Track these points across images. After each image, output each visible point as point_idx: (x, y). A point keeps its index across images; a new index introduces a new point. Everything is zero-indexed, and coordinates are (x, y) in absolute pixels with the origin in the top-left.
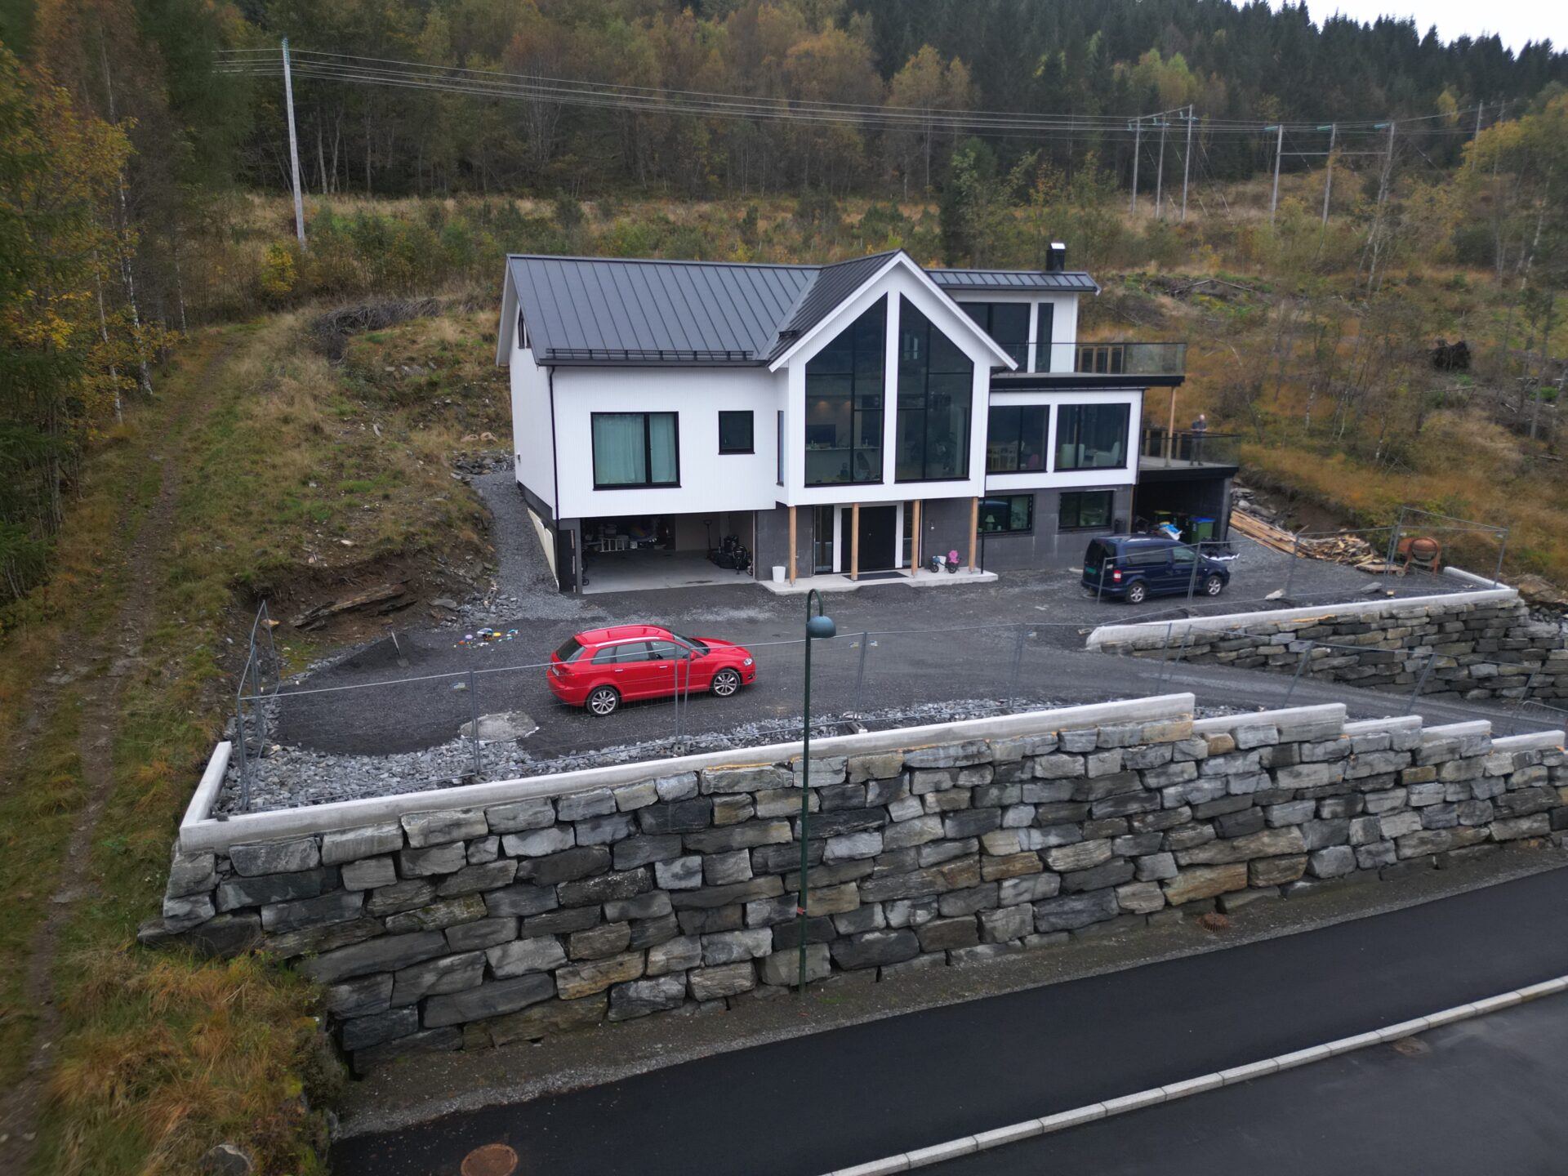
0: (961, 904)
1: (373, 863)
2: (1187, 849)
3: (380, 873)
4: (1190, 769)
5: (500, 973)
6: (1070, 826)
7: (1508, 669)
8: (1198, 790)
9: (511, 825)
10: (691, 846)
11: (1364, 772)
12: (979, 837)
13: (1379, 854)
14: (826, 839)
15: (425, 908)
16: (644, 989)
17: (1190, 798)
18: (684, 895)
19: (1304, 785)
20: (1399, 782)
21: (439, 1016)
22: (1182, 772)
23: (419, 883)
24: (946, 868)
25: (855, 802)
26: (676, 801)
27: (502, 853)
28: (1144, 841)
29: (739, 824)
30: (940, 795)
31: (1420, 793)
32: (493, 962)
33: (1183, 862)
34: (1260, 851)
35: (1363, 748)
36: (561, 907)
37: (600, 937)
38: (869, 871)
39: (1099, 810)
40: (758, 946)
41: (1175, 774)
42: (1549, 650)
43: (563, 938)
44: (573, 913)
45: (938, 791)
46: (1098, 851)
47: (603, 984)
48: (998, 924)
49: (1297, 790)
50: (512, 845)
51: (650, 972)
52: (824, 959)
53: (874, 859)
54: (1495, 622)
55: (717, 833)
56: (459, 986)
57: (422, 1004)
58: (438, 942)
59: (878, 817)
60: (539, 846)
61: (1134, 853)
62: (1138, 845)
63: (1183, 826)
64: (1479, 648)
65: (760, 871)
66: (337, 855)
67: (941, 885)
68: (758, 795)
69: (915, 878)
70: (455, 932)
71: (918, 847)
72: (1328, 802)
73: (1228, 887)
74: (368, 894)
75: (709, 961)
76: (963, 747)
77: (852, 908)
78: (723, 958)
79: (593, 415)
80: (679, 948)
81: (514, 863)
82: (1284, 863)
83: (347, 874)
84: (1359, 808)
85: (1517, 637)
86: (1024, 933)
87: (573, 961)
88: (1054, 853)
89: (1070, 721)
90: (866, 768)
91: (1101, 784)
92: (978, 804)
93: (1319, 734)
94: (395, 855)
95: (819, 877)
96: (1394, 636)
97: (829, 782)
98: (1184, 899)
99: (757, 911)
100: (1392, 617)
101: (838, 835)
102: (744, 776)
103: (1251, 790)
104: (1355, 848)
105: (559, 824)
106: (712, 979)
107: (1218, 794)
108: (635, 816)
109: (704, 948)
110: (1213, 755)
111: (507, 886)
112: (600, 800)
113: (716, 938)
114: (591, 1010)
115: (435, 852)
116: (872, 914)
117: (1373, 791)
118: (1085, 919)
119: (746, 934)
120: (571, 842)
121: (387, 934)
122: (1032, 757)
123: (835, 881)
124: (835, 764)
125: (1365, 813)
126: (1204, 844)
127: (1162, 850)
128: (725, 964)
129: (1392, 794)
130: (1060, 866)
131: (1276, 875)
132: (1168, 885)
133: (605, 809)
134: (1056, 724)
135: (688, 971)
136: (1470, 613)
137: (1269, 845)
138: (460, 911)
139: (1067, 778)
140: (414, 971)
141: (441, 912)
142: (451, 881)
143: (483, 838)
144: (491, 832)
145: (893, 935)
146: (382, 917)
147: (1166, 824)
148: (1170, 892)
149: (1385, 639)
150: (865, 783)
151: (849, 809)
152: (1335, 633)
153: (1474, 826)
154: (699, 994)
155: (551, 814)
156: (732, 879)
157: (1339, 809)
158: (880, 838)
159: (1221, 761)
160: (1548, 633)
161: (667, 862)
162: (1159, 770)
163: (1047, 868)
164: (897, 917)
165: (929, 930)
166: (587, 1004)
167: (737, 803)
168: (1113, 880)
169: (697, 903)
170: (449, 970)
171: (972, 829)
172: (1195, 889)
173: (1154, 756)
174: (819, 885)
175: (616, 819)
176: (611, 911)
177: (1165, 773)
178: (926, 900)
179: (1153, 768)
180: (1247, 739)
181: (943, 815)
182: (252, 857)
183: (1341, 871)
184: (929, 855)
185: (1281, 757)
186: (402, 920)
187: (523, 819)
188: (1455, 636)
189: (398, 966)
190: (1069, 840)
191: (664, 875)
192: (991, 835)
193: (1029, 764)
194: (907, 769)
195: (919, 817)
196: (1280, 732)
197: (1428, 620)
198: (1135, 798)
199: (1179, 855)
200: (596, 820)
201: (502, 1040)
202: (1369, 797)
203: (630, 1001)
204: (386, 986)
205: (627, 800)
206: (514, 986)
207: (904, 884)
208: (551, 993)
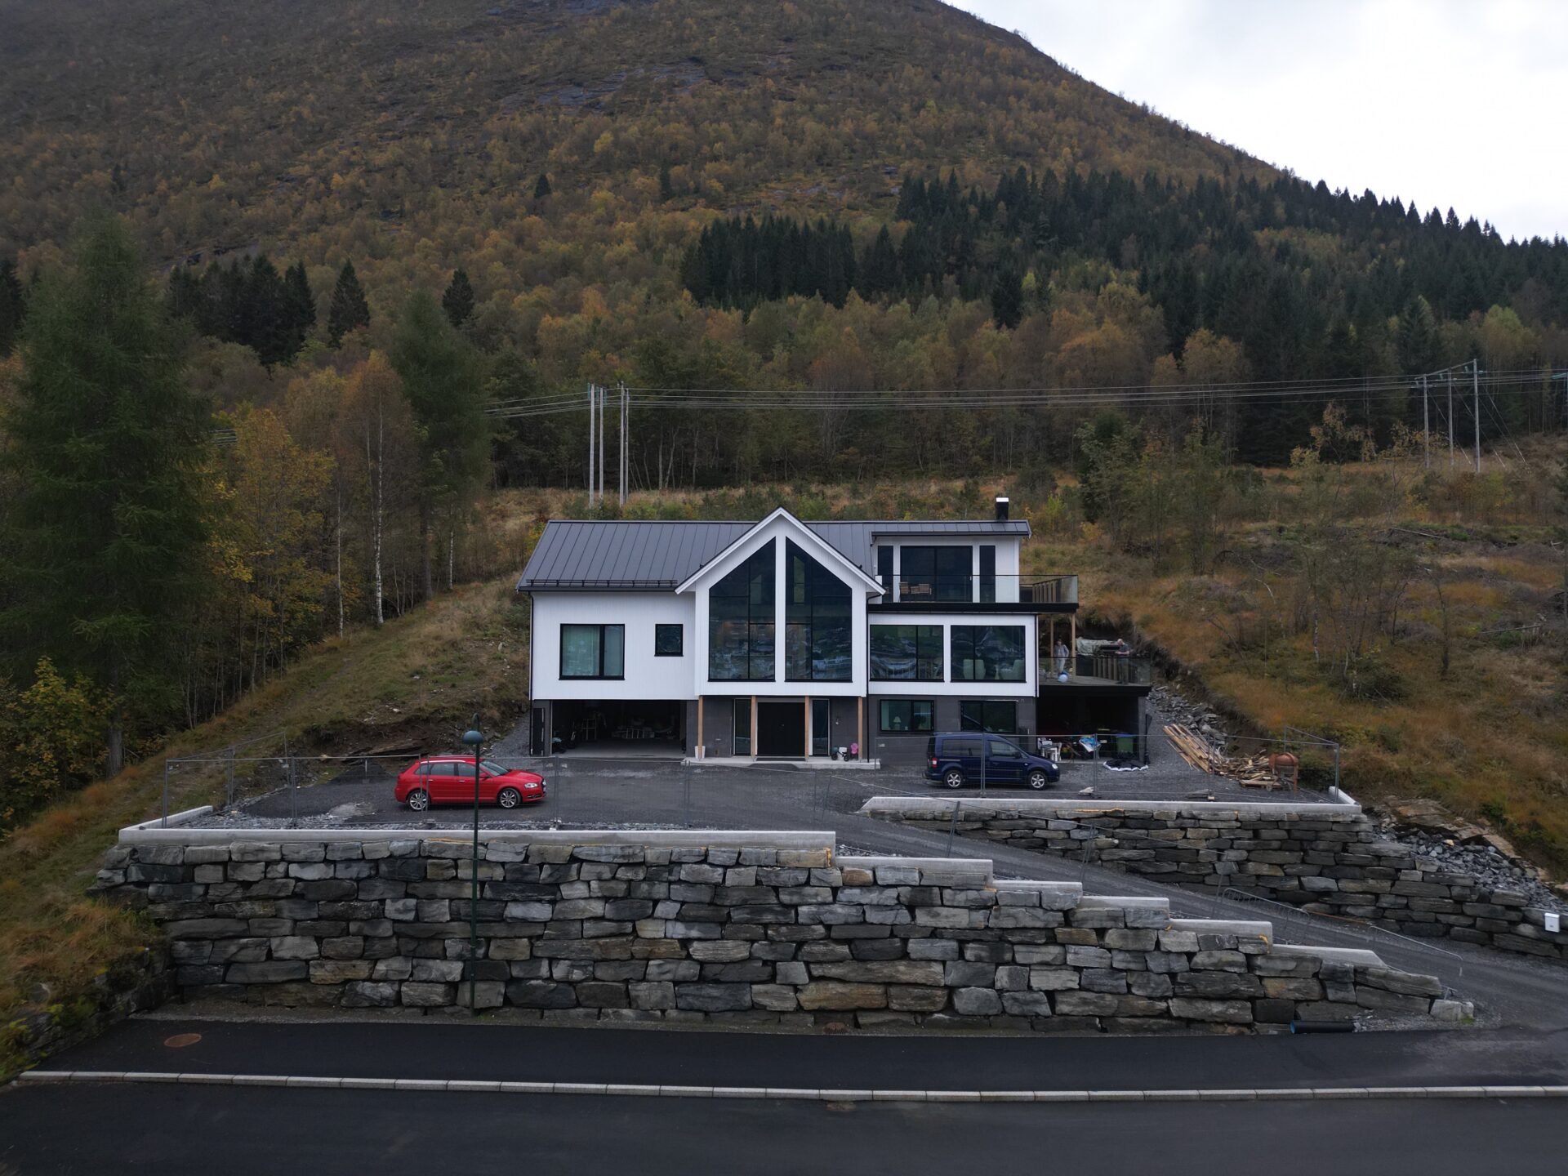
0: (611, 971)
1: (211, 867)
2: (820, 963)
3: (212, 874)
4: (826, 894)
5: (275, 955)
6: (713, 925)
7: (1348, 885)
8: (831, 912)
9: (296, 857)
10: (410, 891)
11: (1009, 923)
12: (633, 921)
13: (1027, 1003)
14: (507, 902)
15: (238, 902)
16: (367, 988)
17: (822, 918)
18: (402, 925)
19: (940, 925)
20: (1052, 940)
21: (236, 976)
22: (817, 895)
23: (235, 885)
24: (602, 941)
25: (530, 878)
26: (402, 857)
27: (287, 876)
28: (780, 948)
29: (446, 880)
30: (603, 884)
31: (1075, 953)
32: (273, 948)
33: (815, 973)
34: (892, 976)
35: (1008, 901)
36: (320, 918)
37: (342, 945)
38: (540, 932)
39: (736, 915)
40: (450, 973)
41: (809, 895)
42: (1399, 870)
43: (319, 940)
44: (326, 923)
45: (600, 880)
46: (736, 950)
47: (340, 978)
48: (641, 994)
49: (936, 928)
50: (294, 870)
51: (374, 976)
52: (499, 993)
53: (545, 923)
54: (1329, 835)
55: (428, 884)
56: (251, 959)
57: (228, 964)
58: (242, 926)
59: (551, 891)
60: (310, 873)
61: (770, 957)
62: (774, 951)
63: (815, 941)
64: (1308, 859)
65: (455, 917)
66: (192, 859)
67: (597, 953)
68: (459, 862)
69: (576, 944)
70: (254, 922)
71: (582, 921)
72: (971, 945)
73: (860, 1003)
74: (207, 886)
75: (416, 977)
76: (622, 848)
77: (523, 958)
78: (424, 976)
79: (562, 626)
80: (396, 964)
81: (293, 882)
82: (916, 991)
83: (197, 872)
84: (1008, 956)
85: (1358, 853)
86: (665, 1007)
87: (323, 957)
88: (696, 944)
89: (718, 840)
90: (541, 853)
91: (736, 893)
92: (633, 895)
93: (960, 882)
94: (224, 864)
95: (499, 930)
96: (1195, 836)
97: (511, 860)
98: (815, 1006)
99: (453, 947)
100: (1193, 817)
101: (515, 900)
102: (450, 847)
103: (889, 922)
104: (1000, 991)
105: (326, 861)
106: (415, 991)
107: (854, 919)
108: (376, 863)
109: (413, 967)
110: (848, 885)
111: (287, 897)
112: (351, 848)
113: (422, 961)
114: (329, 994)
115: (246, 866)
116: (540, 966)
117: (1021, 943)
118: (720, 1005)
119: (444, 963)
120: (331, 874)
121: (215, 916)
122: (680, 864)
123: (511, 934)
124: (519, 847)
125: (1013, 962)
126: (839, 961)
127: (795, 958)
128: (425, 981)
129: (1044, 949)
130: (698, 956)
131: (908, 1001)
132: (801, 991)
133: (356, 855)
134: (705, 841)
135: (401, 982)
136: (1292, 822)
137: (902, 973)
138: (258, 908)
139: (706, 884)
140: (224, 943)
141: (247, 907)
142: (254, 887)
143: (277, 862)
144: (283, 859)
145: (553, 985)
146: (213, 903)
147: (799, 937)
148: (802, 997)
149: (1185, 837)
150: (541, 865)
151: (526, 883)
152: (1123, 826)
153: (1150, 998)
154: (405, 1000)
155: (322, 854)
156: (435, 919)
157: (984, 954)
158: (550, 909)
159: (857, 891)
160: (1395, 851)
161: (394, 900)
162: (794, 890)
163: (689, 957)
164: (559, 972)
165: (584, 987)
166: (327, 989)
167: (441, 865)
168: (749, 977)
169: (411, 933)
170: (244, 947)
171: (626, 914)
172: (827, 999)
173: (785, 876)
174: (499, 935)
175: (362, 864)
176: (353, 927)
177: (799, 893)
178: (583, 963)
179: (786, 887)
180: (885, 877)
181: (606, 899)
182: (148, 851)
183: (984, 1011)
184: (590, 929)
185: (920, 897)
186: (224, 908)
187: (303, 854)
188: (1275, 844)
189: (215, 936)
190: (708, 936)
191: (390, 908)
192: (643, 922)
193: (676, 869)
194: (574, 859)
195: (585, 898)
196: (921, 874)
197: (1239, 824)
198: (771, 911)
199: (812, 966)
200: (349, 861)
201: (271, 1002)
202: (1016, 948)
203: (357, 994)
204: (207, 948)
205: (371, 851)
206: (280, 965)
207: (568, 947)
208: (303, 976)
